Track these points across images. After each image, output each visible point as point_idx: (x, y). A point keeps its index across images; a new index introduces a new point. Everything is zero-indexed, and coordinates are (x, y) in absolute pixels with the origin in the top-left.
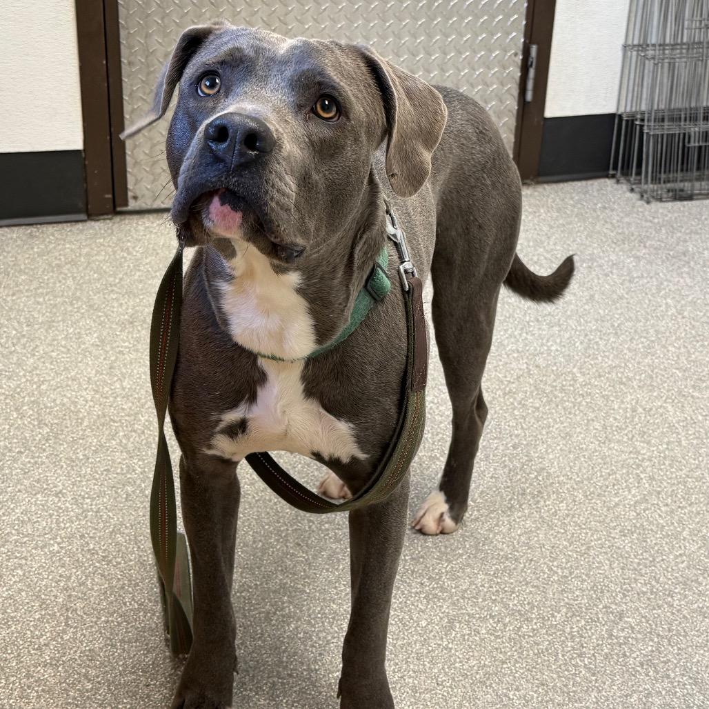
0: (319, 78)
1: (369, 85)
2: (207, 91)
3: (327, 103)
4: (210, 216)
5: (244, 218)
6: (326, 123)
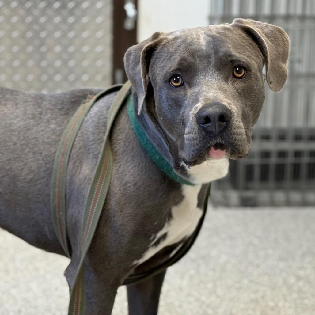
0: (230, 59)
1: (251, 44)
2: (176, 84)
3: (238, 69)
4: (210, 156)
5: (227, 152)
6: (240, 79)
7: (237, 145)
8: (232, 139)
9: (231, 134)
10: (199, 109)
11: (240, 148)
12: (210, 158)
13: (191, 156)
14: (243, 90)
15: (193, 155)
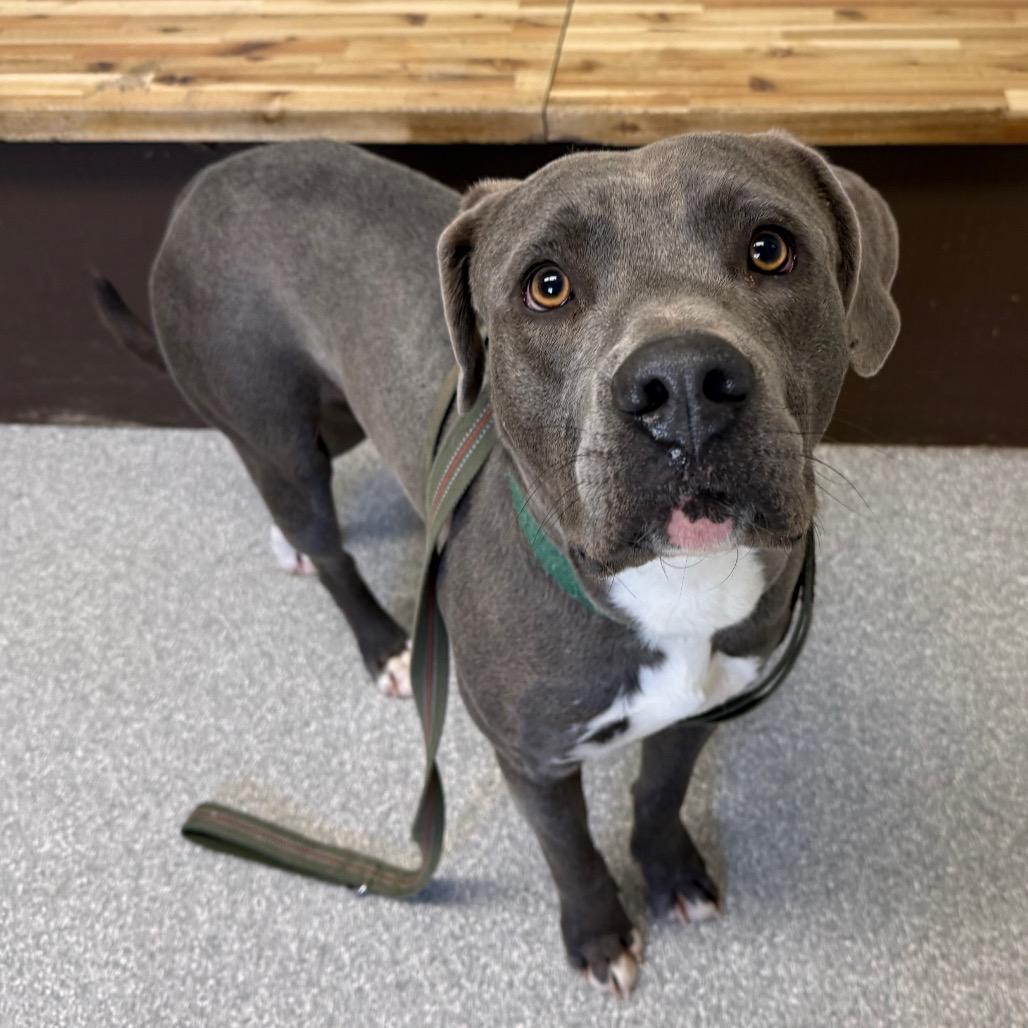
4: (671, 541)
5: (736, 525)
6: (776, 277)
7: (778, 495)
8: (760, 470)
9: (756, 452)
10: (621, 359)
11: (790, 510)
12: (671, 551)
13: (602, 543)
14: (790, 313)
15: (609, 541)
